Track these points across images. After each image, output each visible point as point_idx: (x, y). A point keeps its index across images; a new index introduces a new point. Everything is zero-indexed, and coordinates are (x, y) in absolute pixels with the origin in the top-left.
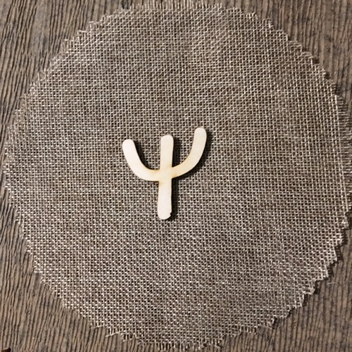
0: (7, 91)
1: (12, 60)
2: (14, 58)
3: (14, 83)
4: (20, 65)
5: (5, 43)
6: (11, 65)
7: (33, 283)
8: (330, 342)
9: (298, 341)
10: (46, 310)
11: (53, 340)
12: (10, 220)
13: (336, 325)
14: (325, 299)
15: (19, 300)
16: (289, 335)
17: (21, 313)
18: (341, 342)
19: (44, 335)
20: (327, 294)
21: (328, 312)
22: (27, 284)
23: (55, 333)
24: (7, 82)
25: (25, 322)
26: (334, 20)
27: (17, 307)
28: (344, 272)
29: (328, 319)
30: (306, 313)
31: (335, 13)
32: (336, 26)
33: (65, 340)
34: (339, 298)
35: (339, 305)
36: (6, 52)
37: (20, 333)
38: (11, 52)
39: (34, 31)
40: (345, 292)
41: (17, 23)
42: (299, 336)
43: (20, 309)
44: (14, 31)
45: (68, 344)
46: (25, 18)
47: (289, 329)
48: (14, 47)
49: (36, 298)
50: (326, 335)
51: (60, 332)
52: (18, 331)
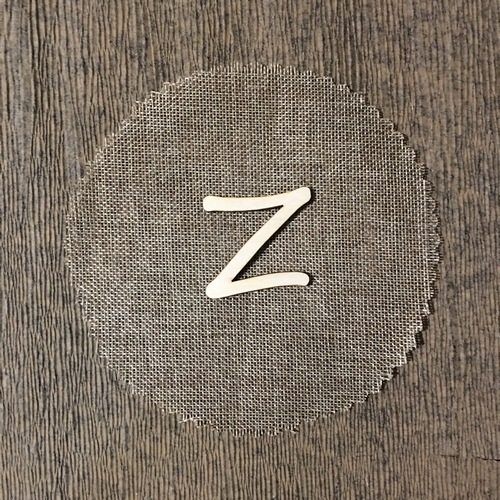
0: (50, 234)
1: (49, 199)
2: (51, 196)
3: (57, 224)
4: (59, 202)
5: (36, 180)
6: (49, 205)
7: (123, 438)
8: (436, 432)
9: (406, 438)
10: (144, 462)
11: (159, 491)
12: (84, 375)
13: (439, 415)
14: (424, 392)
15: (112, 457)
16: (396, 434)
17: (117, 471)
18: (446, 431)
19: (147, 488)
20: (426, 386)
21: (429, 404)
22: (117, 439)
23: (159, 484)
24: (48, 225)
25: (124, 480)
26: (393, 106)
27: (112, 466)
28: (439, 362)
29: (430, 411)
30: (409, 410)
31: (392, 98)
32: (396, 112)
33: (171, 488)
34: (439, 388)
35: (439, 395)
36: (39, 191)
37: (121, 492)
38: (45, 189)
39: (67, 161)
40: (443, 382)
41: (45, 155)
42: (406, 433)
43: (115, 467)
44: (44, 165)
45: (175, 492)
46: (53, 148)
47: (395, 428)
48: (48, 184)
49: (130, 452)
50: (431, 426)
51: (164, 482)
52: (118, 491)
